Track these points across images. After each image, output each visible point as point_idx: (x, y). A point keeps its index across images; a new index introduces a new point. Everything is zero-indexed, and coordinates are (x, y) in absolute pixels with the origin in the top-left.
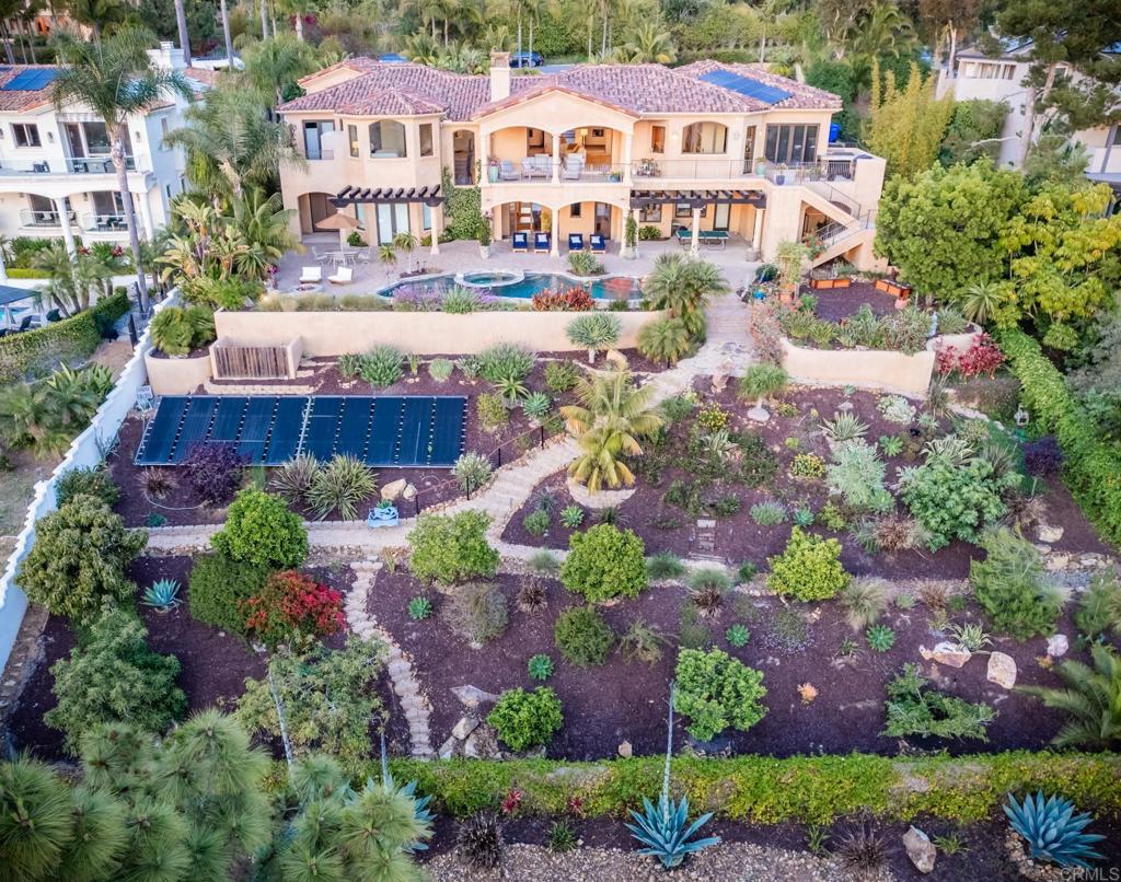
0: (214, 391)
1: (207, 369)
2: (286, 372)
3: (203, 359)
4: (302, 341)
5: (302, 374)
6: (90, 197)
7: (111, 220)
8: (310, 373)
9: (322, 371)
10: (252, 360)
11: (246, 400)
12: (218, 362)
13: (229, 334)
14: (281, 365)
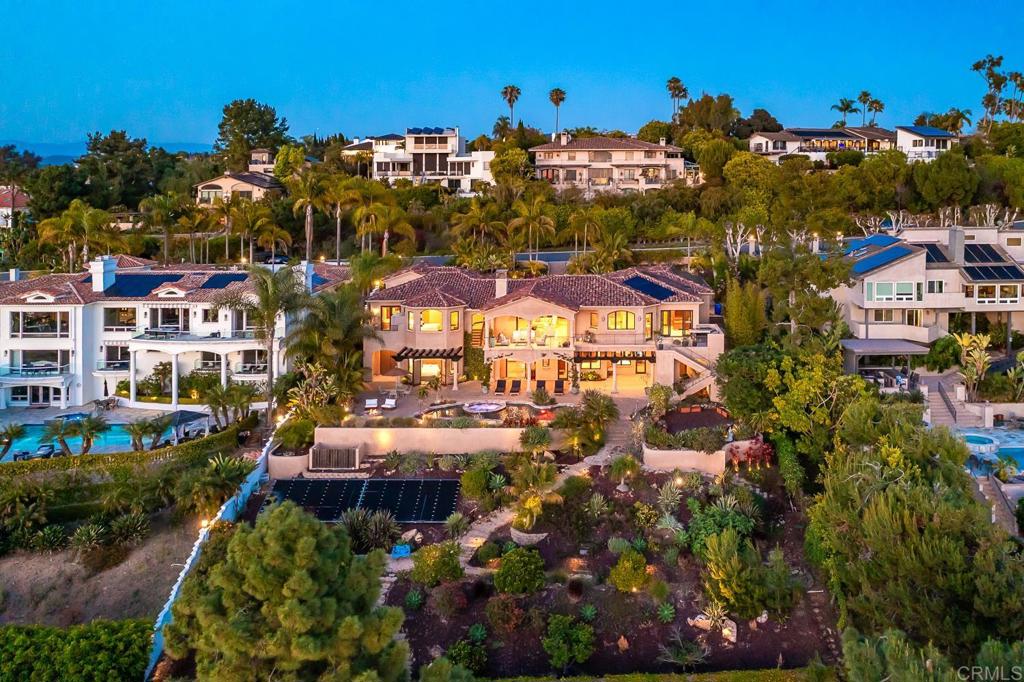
0: (307, 476)
1: (306, 462)
2: (354, 466)
3: (305, 457)
4: (365, 445)
5: (363, 466)
6: (242, 353)
7: (252, 367)
8: (368, 465)
9: (375, 465)
10: (334, 457)
11: (327, 481)
12: (313, 458)
13: (321, 441)
14: (351, 460)
